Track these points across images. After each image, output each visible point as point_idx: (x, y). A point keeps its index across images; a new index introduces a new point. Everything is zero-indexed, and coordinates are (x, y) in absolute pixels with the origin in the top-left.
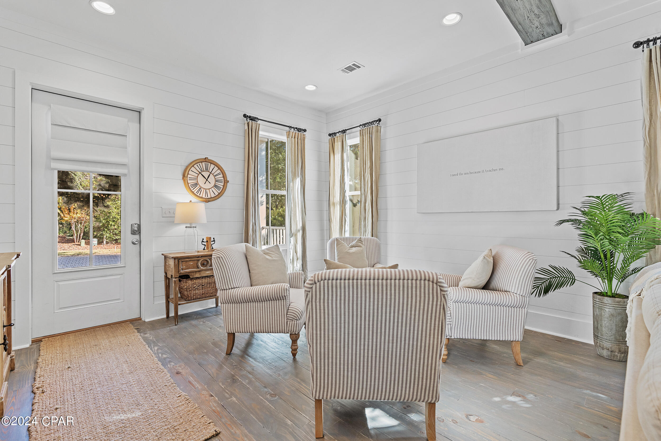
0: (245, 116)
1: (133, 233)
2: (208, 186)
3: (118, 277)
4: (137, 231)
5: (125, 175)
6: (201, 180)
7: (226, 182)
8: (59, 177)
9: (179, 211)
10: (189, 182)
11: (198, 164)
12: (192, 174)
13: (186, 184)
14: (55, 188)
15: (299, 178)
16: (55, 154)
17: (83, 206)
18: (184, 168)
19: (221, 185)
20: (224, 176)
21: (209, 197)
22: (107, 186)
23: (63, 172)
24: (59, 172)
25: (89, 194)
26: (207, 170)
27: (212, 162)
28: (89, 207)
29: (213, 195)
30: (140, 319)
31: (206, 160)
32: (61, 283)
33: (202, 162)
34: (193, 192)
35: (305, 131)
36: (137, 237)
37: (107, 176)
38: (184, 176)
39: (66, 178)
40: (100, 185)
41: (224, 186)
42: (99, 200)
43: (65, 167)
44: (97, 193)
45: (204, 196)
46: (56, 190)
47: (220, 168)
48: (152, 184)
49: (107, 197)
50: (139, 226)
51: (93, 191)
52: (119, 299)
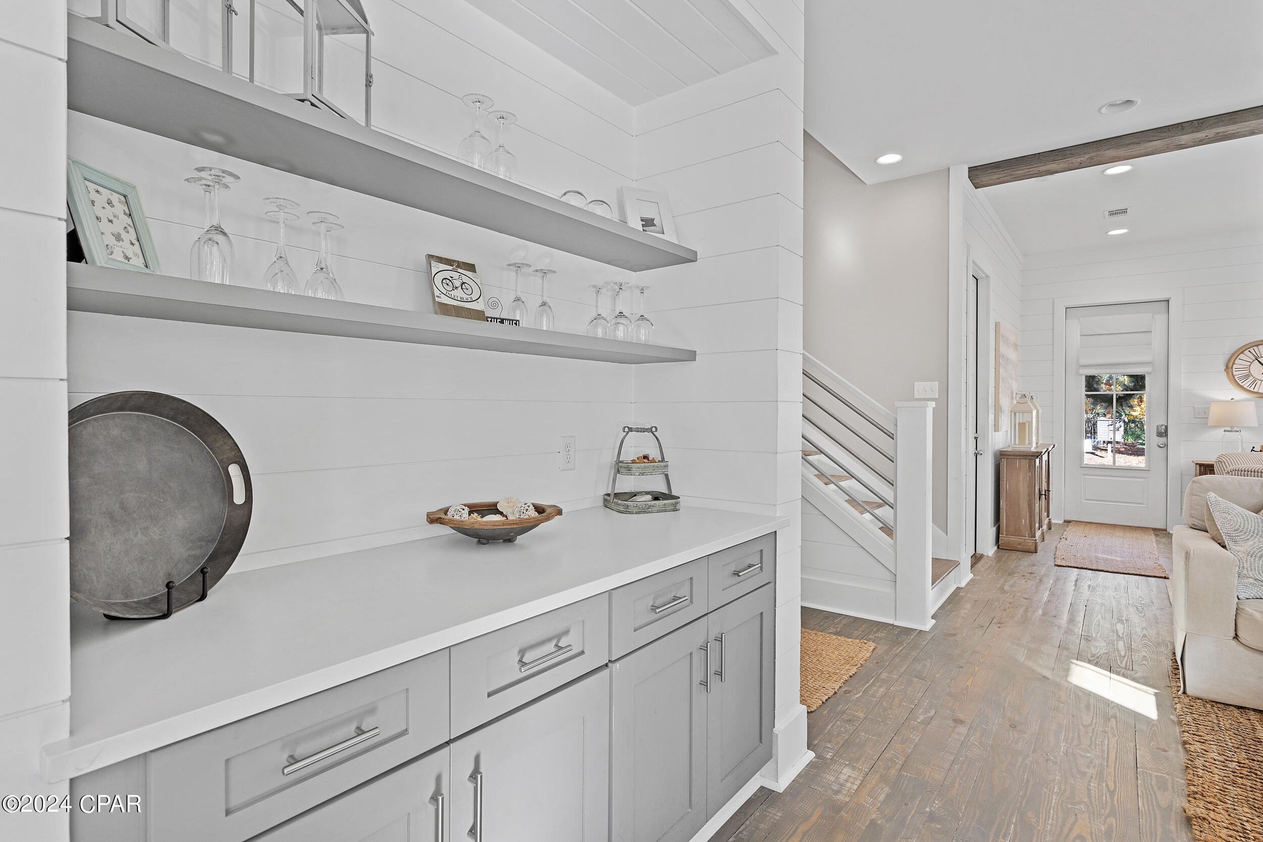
1: (1160, 434)
3: (1142, 480)
4: (1163, 433)
5: (1149, 373)
6: (1255, 370)
8: (1086, 382)
9: (1215, 412)
10: (1235, 373)
11: (1247, 352)
12: (1241, 362)
13: (1232, 377)
14: (1083, 392)
16: (1083, 362)
17: (1108, 406)
18: (1228, 357)
22: (1131, 386)
23: (1090, 376)
24: (1086, 376)
25: (1113, 395)
28: (1113, 408)
30: (1166, 530)
32: (1086, 477)
33: (1257, 346)
34: (1242, 387)
36: (1163, 440)
37: (1131, 376)
38: (1228, 367)
39: (1093, 381)
40: (1124, 386)
42: (1123, 400)
43: (1092, 372)
44: (1121, 393)
45: (1260, 391)
46: (1085, 393)
48: (1180, 380)
49: (1131, 396)
50: (1166, 427)
51: (1116, 391)
52: (1142, 504)
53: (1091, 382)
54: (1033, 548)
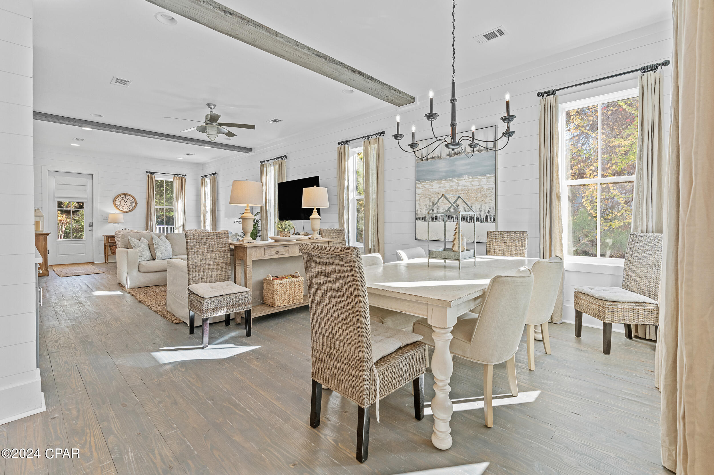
0: (147, 172)
1: (90, 226)
2: (125, 206)
3: (83, 244)
4: (91, 225)
5: (86, 202)
6: (123, 202)
7: (136, 203)
8: (58, 204)
9: (110, 217)
10: (116, 204)
11: (121, 196)
12: (118, 200)
13: (115, 205)
15: (181, 200)
16: (56, 195)
17: (68, 215)
18: (114, 198)
19: (133, 205)
20: (135, 200)
21: (127, 210)
22: (78, 206)
23: (60, 202)
24: (58, 202)
25: (70, 210)
26: (126, 198)
27: (128, 195)
28: (70, 215)
29: (129, 210)
30: (93, 261)
31: (125, 194)
32: (59, 245)
33: (123, 195)
34: (118, 209)
35: (185, 175)
36: (91, 228)
37: (78, 203)
38: (114, 202)
40: (75, 206)
41: (135, 205)
42: (74, 212)
43: (60, 200)
44: (74, 209)
45: (124, 210)
46: (57, 209)
47: (133, 197)
48: (98, 205)
49: (78, 211)
50: (93, 223)
51: (72, 209)
52: (83, 254)
53: (60, 205)
54: (47, 274)
